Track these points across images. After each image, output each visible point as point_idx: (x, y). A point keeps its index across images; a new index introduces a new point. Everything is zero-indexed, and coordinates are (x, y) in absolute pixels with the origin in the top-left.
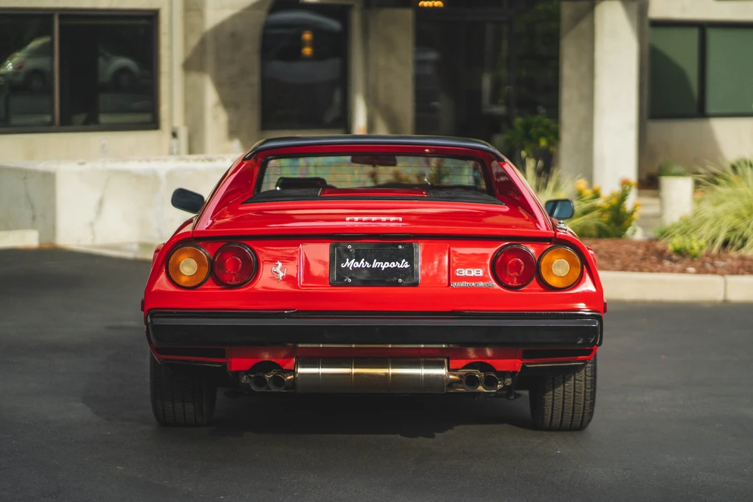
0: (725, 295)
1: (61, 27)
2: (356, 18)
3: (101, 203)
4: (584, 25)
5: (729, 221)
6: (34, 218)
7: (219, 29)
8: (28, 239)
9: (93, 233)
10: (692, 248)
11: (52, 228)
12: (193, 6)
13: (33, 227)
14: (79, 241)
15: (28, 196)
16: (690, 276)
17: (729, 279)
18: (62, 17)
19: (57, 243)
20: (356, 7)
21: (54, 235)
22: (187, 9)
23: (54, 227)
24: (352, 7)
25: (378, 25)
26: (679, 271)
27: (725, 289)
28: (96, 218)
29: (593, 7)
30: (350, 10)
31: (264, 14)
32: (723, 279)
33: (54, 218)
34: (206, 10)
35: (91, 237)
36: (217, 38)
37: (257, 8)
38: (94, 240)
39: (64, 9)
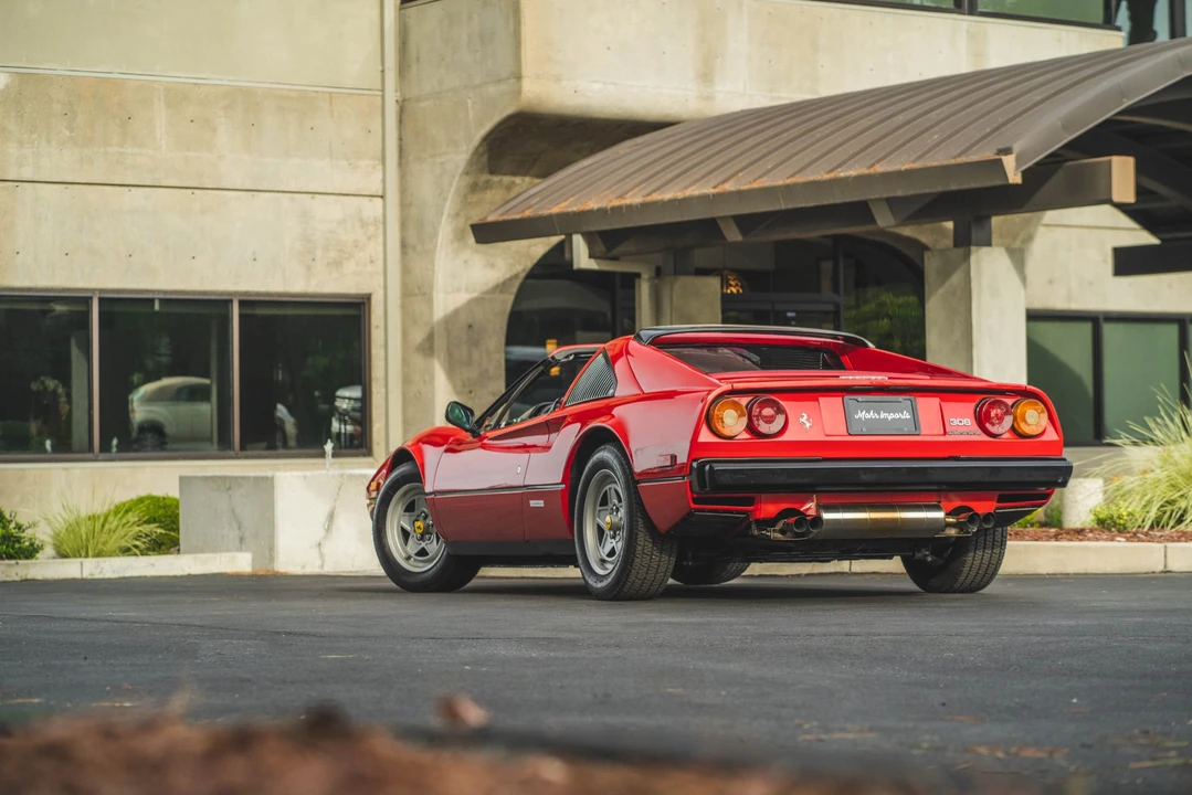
0: (1165, 566)
1: (241, 317)
2: (644, 290)
3: (331, 517)
4: (956, 278)
5: (1161, 494)
6: (242, 540)
7: (450, 320)
8: (240, 562)
9: (322, 556)
10: (1120, 517)
11: (270, 550)
12: (415, 291)
13: (240, 550)
14: (303, 567)
15: (233, 511)
16: (1121, 543)
17: (1170, 545)
18: (242, 303)
19: (276, 569)
20: (645, 276)
21: (272, 559)
22: (407, 293)
23: (271, 548)
24: (638, 275)
25: (674, 297)
26: (1106, 540)
27: (1165, 556)
28: (325, 538)
29: (967, 256)
30: (637, 280)
31: (511, 298)
32: (1162, 545)
33: (271, 537)
34: (435, 294)
35: (319, 563)
36: (448, 332)
37: (502, 292)
38: (322, 566)
39: (247, 293)
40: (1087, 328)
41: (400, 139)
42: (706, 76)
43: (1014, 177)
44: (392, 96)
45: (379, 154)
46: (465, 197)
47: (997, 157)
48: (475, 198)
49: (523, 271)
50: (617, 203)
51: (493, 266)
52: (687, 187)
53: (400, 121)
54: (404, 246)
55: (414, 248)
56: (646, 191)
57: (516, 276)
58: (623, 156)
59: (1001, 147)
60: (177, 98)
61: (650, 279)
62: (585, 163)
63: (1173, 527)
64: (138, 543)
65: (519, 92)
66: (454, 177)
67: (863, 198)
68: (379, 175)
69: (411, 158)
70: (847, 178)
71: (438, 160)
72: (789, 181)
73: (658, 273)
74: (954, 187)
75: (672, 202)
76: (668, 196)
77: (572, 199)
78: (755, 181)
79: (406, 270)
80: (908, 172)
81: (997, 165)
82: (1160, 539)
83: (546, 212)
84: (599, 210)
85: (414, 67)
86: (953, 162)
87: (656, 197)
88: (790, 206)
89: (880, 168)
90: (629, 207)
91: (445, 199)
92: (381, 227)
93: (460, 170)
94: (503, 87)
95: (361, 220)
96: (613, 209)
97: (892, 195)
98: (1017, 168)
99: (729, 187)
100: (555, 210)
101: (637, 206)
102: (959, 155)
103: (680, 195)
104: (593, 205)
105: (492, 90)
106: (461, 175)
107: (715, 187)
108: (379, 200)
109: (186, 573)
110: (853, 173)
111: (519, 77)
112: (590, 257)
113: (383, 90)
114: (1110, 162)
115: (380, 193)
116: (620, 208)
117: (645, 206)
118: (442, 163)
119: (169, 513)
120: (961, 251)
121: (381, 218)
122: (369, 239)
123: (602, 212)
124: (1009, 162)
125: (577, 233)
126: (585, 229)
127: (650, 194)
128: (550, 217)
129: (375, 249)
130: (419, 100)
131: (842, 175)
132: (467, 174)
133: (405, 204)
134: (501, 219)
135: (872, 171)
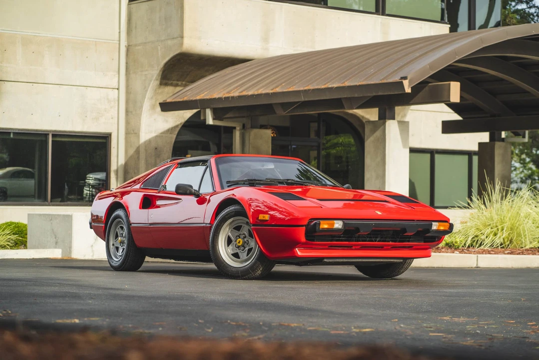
0: (477, 265)
1: (52, 141)
5: (472, 233)
6: (56, 243)
7: (147, 145)
8: (56, 253)
9: (93, 251)
10: (456, 242)
11: (68, 248)
12: (132, 131)
13: (56, 248)
14: (84, 256)
15: (53, 230)
16: (457, 254)
17: (479, 255)
18: (53, 136)
19: (72, 257)
20: (238, 128)
21: (70, 252)
22: (127, 133)
23: (70, 247)
24: (235, 128)
25: (251, 139)
26: (451, 252)
27: (477, 260)
28: (94, 243)
29: (384, 123)
30: (234, 130)
31: (175, 136)
32: (476, 255)
33: (71, 242)
34: (140, 133)
35: (92, 254)
36: (146, 150)
37: (171, 133)
38: (93, 256)
39: (55, 131)
40: (428, 156)
41: (127, 63)
42: (266, 39)
43: (408, 90)
44: (124, 43)
45: (117, 70)
46: (156, 90)
47: (400, 81)
48: (160, 91)
49: (181, 124)
50: (227, 95)
51: (167, 121)
52: (259, 89)
53: (127, 55)
54: (127, 112)
55: (131, 112)
56: (240, 90)
57: (177, 126)
58: (228, 74)
59: (402, 76)
60: (27, 42)
61: (240, 130)
62: (212, 76)
63: (478, 248)
64: (9, 243)
65: (182, 44)
66: (151, 81)
67: (339, 97)
68: (117, 79)
69: (131, 72)
70: (332, 88)
71: (144, 73)
72: (306, 88)
73: (244, 127)
74: (380, 94)
75: (252, 96)
76: (250, 93)
77: (206, 93)
78: (290, 88)
79: (127, 123)
80: (360, 86)
81: (400, 84)
82: (475, 253)
83: (194, 99)
84: (218, 98)
85: (134, 31)
86: (380, 82)
87: (245, 93)
88: (306, 99)
89: (347, 84)
90: (233, 97)
91: (147, 91)
92: (117, 102)
93: (154, 78)
94: (175, 41)
95: (108, 99)
96: (225, 98)
97: (353, 96)
98: (409, 86)
99: (278, 90)
100: (198, 98)
101: (236, 97)
102: (383, 79)
103: (256, 93)
104: (216, 96)
105: (170, 42)
106: (154, 80)
107: (272, 90)
108: (116, 91)
109: (32, 258)
110: (335, 85)
111: (182, 37)
112: (214, 119)
113: (119, 41)
114: (450, 84)
115: (117, 87)
116: (228, 98)
117: (240, 97)
118: (146, 75)
119: (20, 230)
120: (382, 121)
121: (117, 98)
122: (111, 108)
123: (220, 99)
124: (406, 83)
125: (208, 108)
126: (212, 106)
127: (242, 92)
128: (196, 101)
129: (114, 112)
130: (136, 45)
131: (330, 86)
132: (157, 80)
133: (128, 92)
134: (173, 101)
135: (343, 85)
